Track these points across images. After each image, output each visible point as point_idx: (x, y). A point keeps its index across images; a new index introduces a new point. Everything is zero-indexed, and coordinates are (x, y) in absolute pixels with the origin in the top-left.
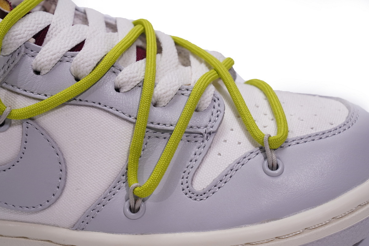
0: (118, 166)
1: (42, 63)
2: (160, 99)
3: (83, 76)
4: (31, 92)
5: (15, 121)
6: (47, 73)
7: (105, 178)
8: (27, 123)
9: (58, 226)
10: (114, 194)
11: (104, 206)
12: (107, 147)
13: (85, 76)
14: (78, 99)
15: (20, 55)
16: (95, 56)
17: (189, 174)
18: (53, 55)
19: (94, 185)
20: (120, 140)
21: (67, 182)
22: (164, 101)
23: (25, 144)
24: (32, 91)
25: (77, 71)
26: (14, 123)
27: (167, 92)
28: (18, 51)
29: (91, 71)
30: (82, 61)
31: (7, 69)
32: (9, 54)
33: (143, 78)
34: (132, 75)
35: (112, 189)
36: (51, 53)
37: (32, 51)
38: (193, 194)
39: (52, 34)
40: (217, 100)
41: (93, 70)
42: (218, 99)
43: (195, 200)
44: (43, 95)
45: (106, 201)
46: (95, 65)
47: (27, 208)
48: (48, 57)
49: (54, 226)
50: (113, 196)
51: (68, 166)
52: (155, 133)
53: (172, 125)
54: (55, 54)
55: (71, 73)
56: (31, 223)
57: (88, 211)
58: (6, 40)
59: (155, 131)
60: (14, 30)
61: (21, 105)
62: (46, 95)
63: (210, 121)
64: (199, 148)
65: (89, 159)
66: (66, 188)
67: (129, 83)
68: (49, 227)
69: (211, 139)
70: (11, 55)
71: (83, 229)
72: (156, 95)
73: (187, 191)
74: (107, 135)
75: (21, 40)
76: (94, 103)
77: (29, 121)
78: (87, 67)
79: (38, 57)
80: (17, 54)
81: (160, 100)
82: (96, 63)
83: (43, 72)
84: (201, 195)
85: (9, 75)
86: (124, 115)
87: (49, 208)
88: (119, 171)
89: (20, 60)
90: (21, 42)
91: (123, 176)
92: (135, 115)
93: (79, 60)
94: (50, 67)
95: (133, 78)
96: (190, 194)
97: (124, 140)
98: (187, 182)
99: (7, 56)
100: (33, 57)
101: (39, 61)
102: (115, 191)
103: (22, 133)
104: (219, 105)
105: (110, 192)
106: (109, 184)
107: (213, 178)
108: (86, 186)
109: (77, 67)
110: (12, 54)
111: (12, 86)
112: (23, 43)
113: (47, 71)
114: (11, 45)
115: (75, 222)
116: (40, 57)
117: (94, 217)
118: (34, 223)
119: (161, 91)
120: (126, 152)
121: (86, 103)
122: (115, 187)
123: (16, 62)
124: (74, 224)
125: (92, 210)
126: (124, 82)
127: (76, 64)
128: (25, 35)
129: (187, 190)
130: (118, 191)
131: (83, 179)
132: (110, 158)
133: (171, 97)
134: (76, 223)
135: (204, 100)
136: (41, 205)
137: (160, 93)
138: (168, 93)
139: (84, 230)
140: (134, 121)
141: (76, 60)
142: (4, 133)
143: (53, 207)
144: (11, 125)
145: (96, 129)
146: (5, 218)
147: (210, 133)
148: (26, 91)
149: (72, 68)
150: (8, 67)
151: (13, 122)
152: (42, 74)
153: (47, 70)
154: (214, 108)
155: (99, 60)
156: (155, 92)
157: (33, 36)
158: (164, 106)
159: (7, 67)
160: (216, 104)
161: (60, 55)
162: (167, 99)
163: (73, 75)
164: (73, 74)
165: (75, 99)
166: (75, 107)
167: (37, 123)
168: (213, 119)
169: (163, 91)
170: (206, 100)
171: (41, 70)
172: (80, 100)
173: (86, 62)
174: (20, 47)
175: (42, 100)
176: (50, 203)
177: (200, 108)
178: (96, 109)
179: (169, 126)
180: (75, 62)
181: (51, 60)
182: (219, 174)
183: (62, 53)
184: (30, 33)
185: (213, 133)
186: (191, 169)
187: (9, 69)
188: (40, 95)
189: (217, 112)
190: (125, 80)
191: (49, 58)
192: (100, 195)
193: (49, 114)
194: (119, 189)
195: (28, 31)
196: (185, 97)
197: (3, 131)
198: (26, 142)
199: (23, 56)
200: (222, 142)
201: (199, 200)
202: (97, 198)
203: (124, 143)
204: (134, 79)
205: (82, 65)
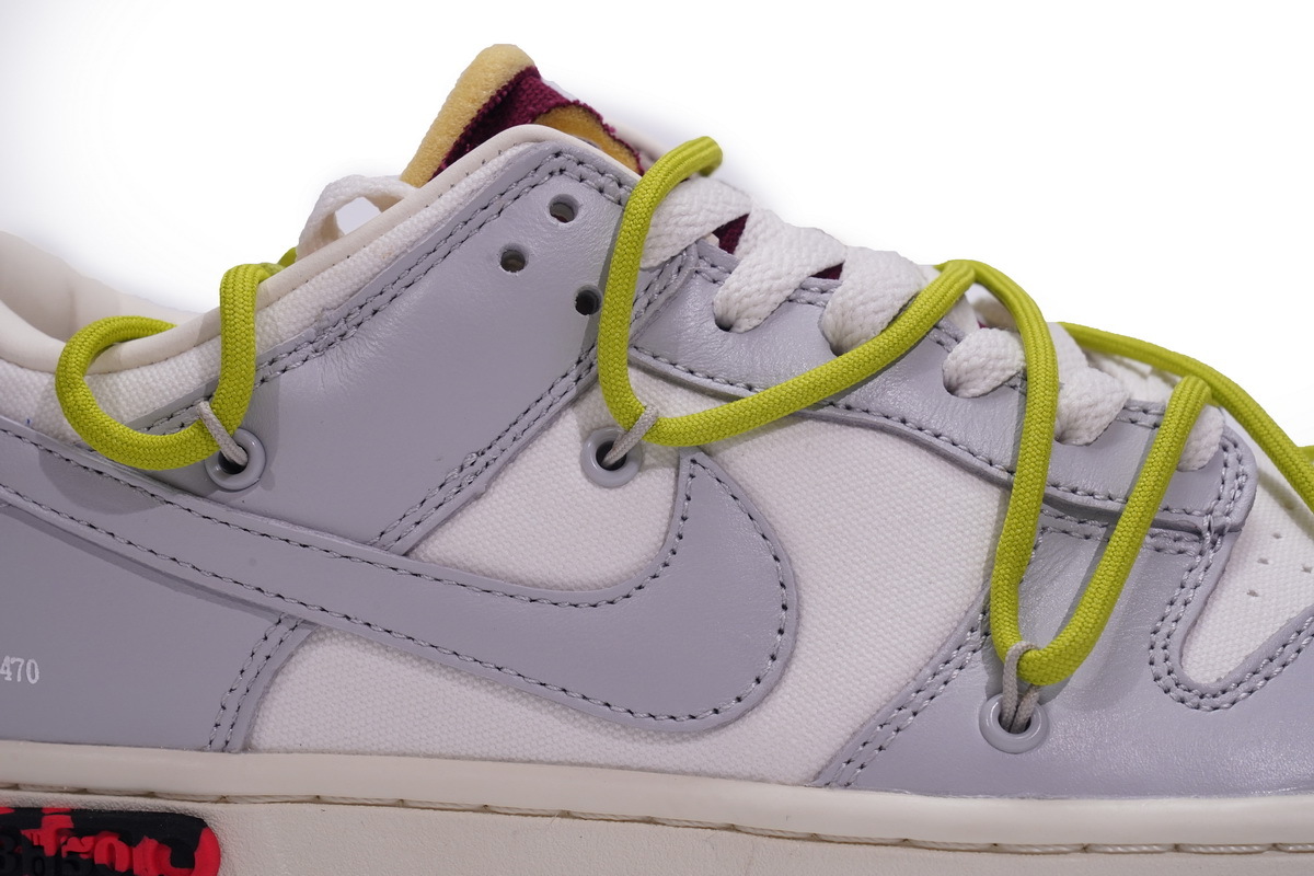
0: (957, 604)
1: (746, 296)
2: (1076, 420)
3: (860, 340)
4: (709, 377)
5: (655, 457)
6: (755, 327)
7: (918, 634)
8: (694, 461)
9: (763, 780)
10: (946, 683)
11: (915, 714)
12: (922, 545)
13: (867, 338)
14: (842, 402)
15: (685, 272)
16: (897, 286)
17: (1168, 637)
18: (774, 278)
19: (886, 652)
20: (960, 528)
21: (798, 643)
22: (1089, 429)
23: (681, 523)
24: (712, 375)
25: (844, 325)
26: (653, 461)
27: (1096, 404)
28: (678, 262)
29: (886, 324)
30: (861, 297)
31: (646, 309)
32: (656, 264)
33: (1022, 364)
34: (994, 352)
35: (942, 666)
36: (770, 273)
37: (713, 266)
38: (1189, 691)
39: (756, 237)
40: (1231, 446)
41: (890, 324)
42: (1236, 446)
43: (1198, 707)
44: (742, 385)
45: (924, 699)
46: (896, 311)
47: (672, 720)
48: (762, 281)
49: (751, 778)
50: (943, 687)
51: (804, 596)
52: (1059, 520)
53: (1111, 499)
54: (779, 278)
55: (823, 334)
56: (675, 773)
57: (866, 728)
58: (655, 226)
59: (1061, 514)
60: (677, 201)
61: (675, 411)
62: (750, 388)
63: (1219, 499)
64: (1190, 571)
65: (868, 578)
66: (795, 660)
67: (987, 372)
68: (731, 784)
69: (1224, 546)
70: (659, 271)
71: (848, 784)
72: (1065, 411)
73: (1171, 684)
74: (925, 512)
75: (691, 230)
76: (887, 417)
77: (700, 456)
78: (876, 313)
79: (732, 281)
80: (675, 269)
81: (1078, 423)
82: (899, 305)
83: (745, 324)
84: (1214, 696)
85: (648, 324)
86: (975, 459)
87: (740, 722)
88: (957, 617)
89: (682, 286)
90: (692, 237)
91: (972, 631)
92: (1007, 462)
93: (851, 293)
94: (765, 310)
95: (998, 358)
96: (1179, 692)
97: (974, 531)
98: (1166, 660)
99: (651, 269)
100: (715, 282)
101: (738, 290)
102: (948, 673)
103: (676, 493)
104: (1240, 461)
105: (935, 675)
106: (930, 653)
107: (1245, 653)
108: (861, 655)
109: (843, 315)
110: (663, 266)
111: (655, 357)
112: (695, 239)
113: (755, 322)
114: (664, 239)
115: (823, 762)
116: (738, 281)
117: (884, 746)
118: (684, 773)
119: (1079, 398)
120: (980, 564)
121: (866, 417)
122: (947, 663)
123: (671, 291)
124: (818, 769)
125: (881, 726)
126: (973, 369)
127: (842, 305)
128: (701, 219)
129: (1168, 680)
130: (957, 672)
131: (851, 633)
132: (933, 579)
133: (1106, 420)
134: (827, 766)
135: (1199, 440)
136: (716, 711)
137: (1076, 403)
138: (1100, 408)
139: (852, 789)
140: (1005, 476)
141: (842, 295)
142: (620, 491)
143: (753, 717)
144: (642, 468)
145: (892, 491)
146: (589, 760)
147: (1220, 532)
148: (692, 372)
149: (829, 317)
150: (649, 304)
151: (649, 460)
152: (742, 330)
153: (755, 317)
154: (1226, 466)
155: (905, 301)
156: (1063, 402)
157: (715, 228)
158: (1088, 444)
159: (646, 302)
160: (1230, 457)
161: (794, 281)
162: (1098, 425)
163: (827, 339)
164: (829, 335)
165: (832, 404)
166: (830, 427)
167: (722, 465)
168: (1226, 492)
169: (1086, 400)
170: (1205, 442)
171: (738, 318)
172: (848, 408)
173: (874, 300)
174: (686, 249)
175: (738, 398)
176: (746, 706)
177: (1189, 461)
178: (890, 438)
179: (1103, 500)
180: (840, 300)
181: (769, 291)
182: (1260, 643)
183: (799, 276)
184: (712, 216)
185: (1230, 531)
186: (1174, 625)
187: (652, 309)
188: (732, 387)
189: (1237, 477)
190: (976, 361)
191: (765, 286)
192: (903, 683)
193: (756, 441)
194: (961, 668)
195: (708, 210)
196: (1140, 429)
197: (619, 486)
198: (684, 519)
199: (690, 277)
200: (1255, 563)
201: (1208, 708)
202: (894, 693)
203: (974, 538)
204: (1001, 363)
205: (862, 307)
